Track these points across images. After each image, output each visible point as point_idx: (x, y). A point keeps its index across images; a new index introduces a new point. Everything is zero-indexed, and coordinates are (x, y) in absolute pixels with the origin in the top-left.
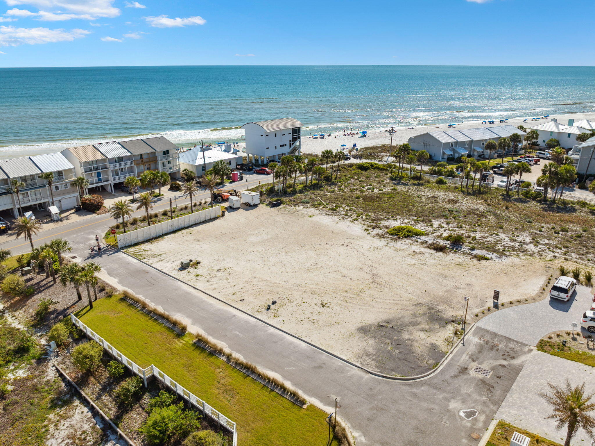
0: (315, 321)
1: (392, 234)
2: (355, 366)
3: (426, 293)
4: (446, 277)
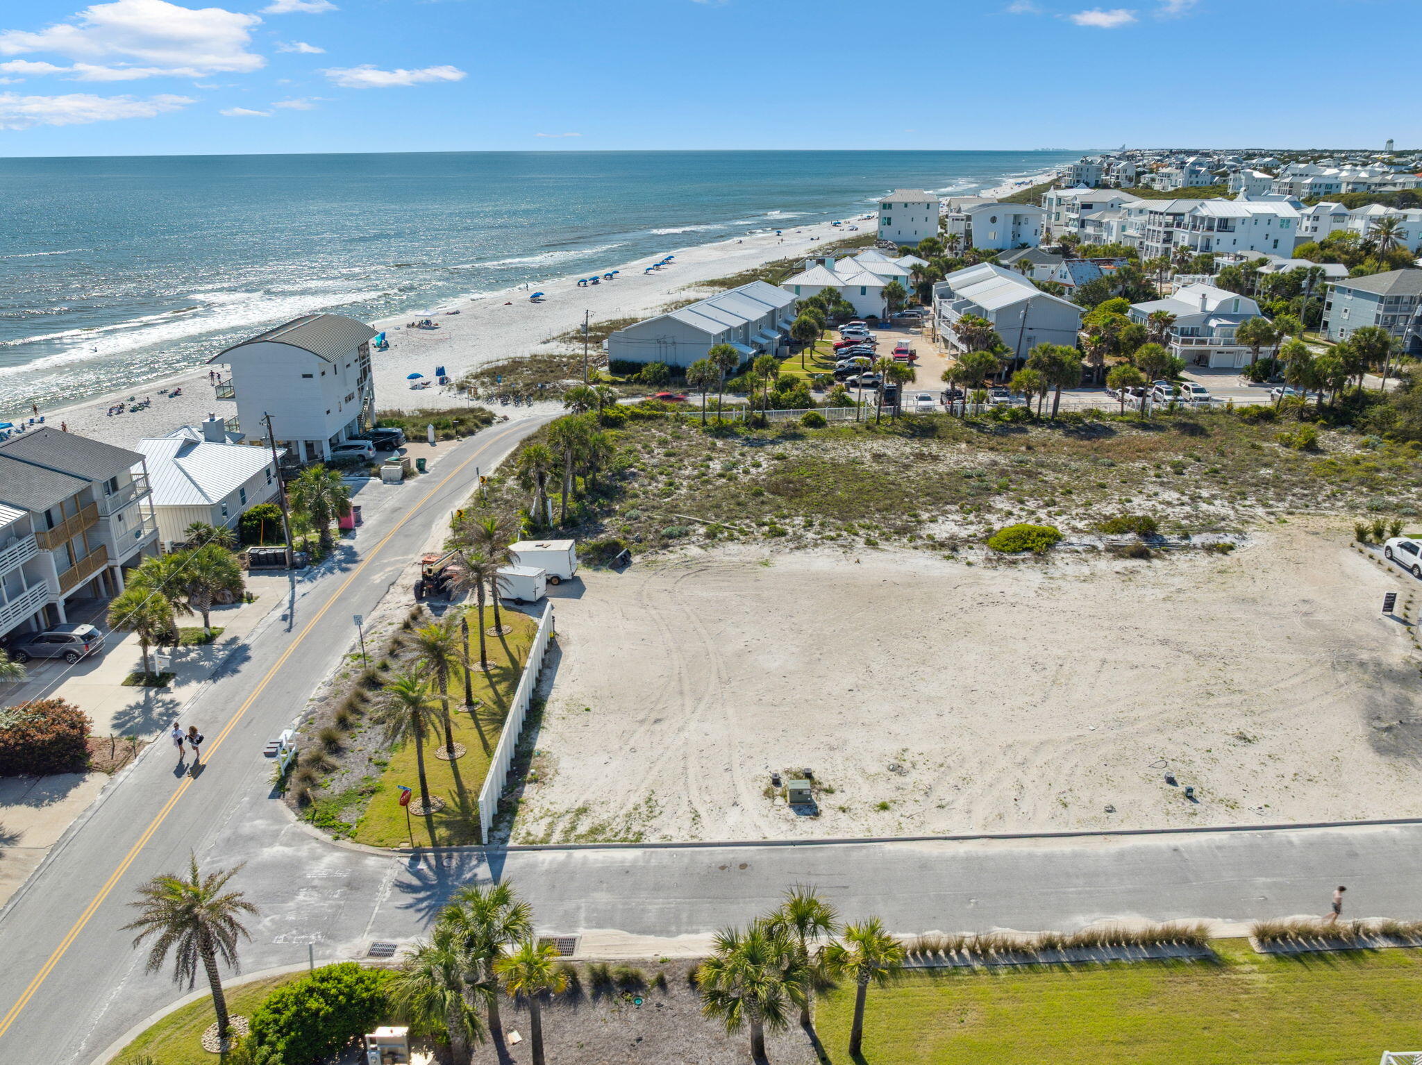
1: (1017, 551)
3: (1294, 641)
4: (1254, 601)
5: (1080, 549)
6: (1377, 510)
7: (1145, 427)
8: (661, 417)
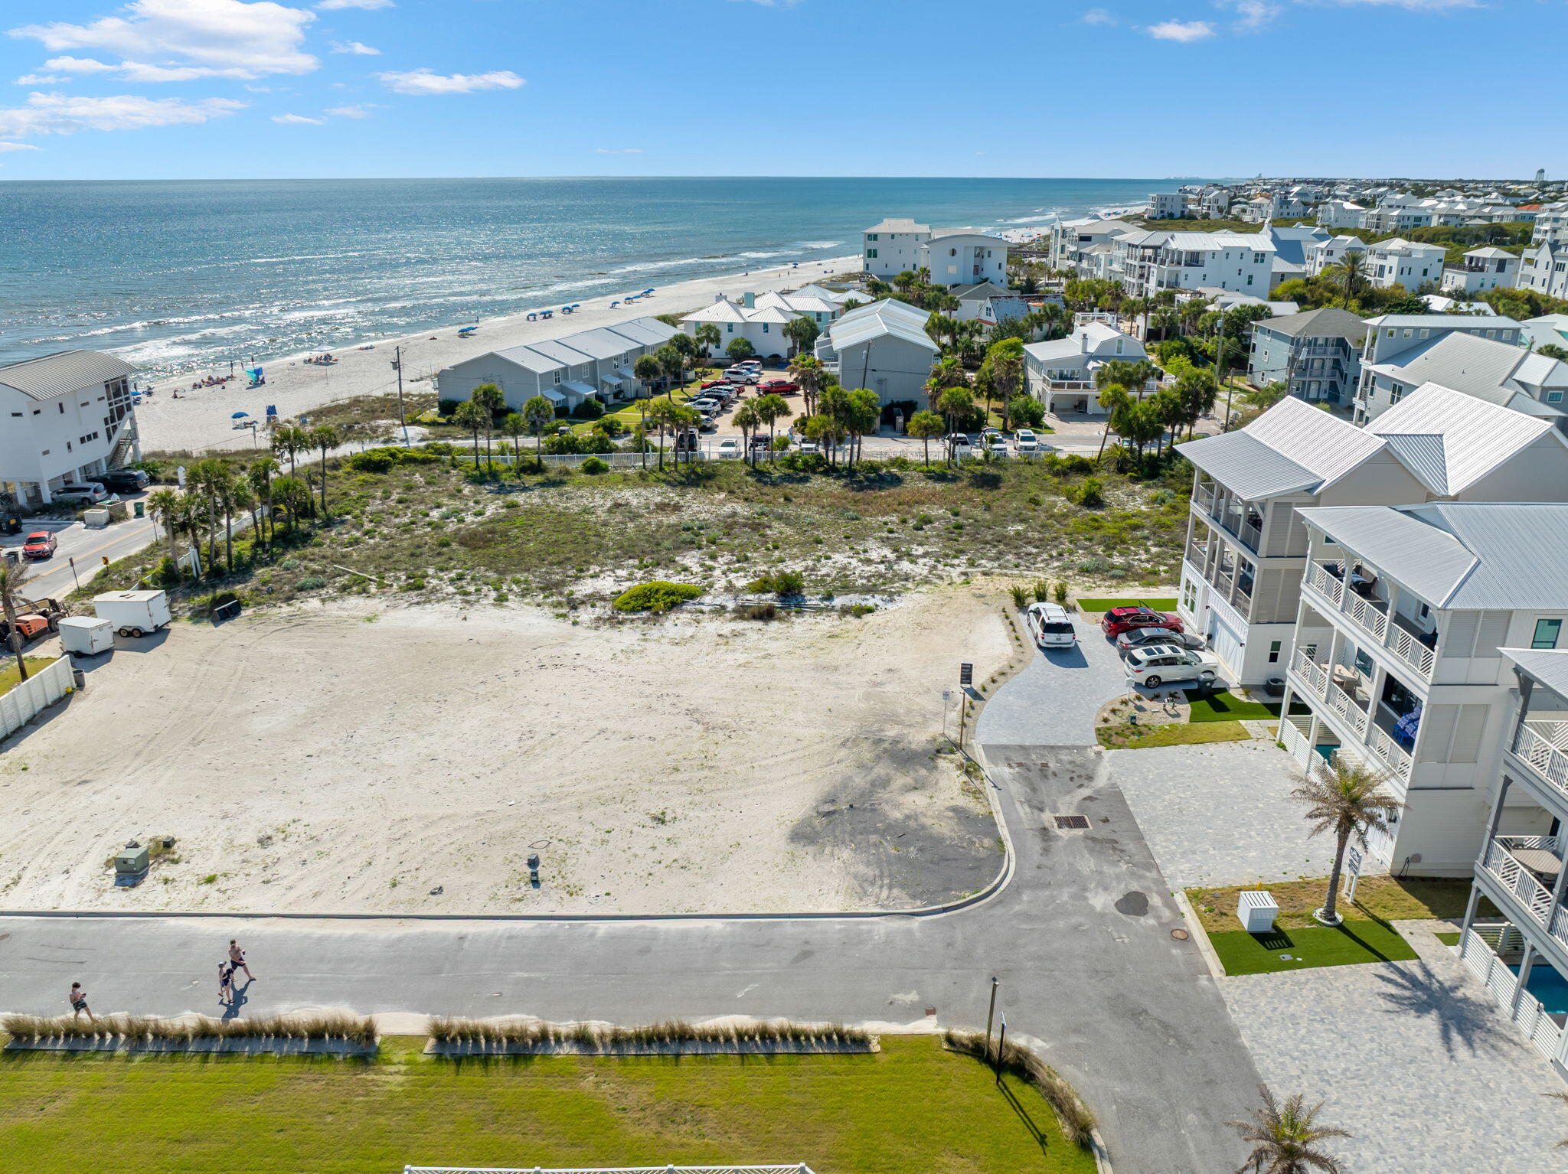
0: (682, 863)
1: (633, 610)
2: (873, 915)
3: (833, 714)
4: (836, 668)
5: (705, 609)
6: (1087, 571)
7: (941, 478)
8: (436, 461)
